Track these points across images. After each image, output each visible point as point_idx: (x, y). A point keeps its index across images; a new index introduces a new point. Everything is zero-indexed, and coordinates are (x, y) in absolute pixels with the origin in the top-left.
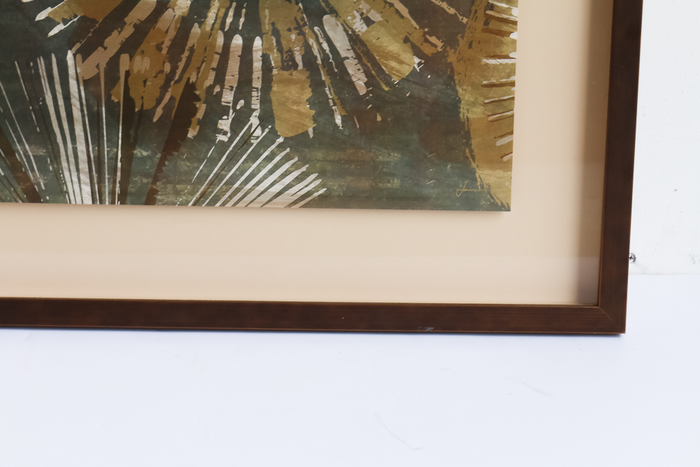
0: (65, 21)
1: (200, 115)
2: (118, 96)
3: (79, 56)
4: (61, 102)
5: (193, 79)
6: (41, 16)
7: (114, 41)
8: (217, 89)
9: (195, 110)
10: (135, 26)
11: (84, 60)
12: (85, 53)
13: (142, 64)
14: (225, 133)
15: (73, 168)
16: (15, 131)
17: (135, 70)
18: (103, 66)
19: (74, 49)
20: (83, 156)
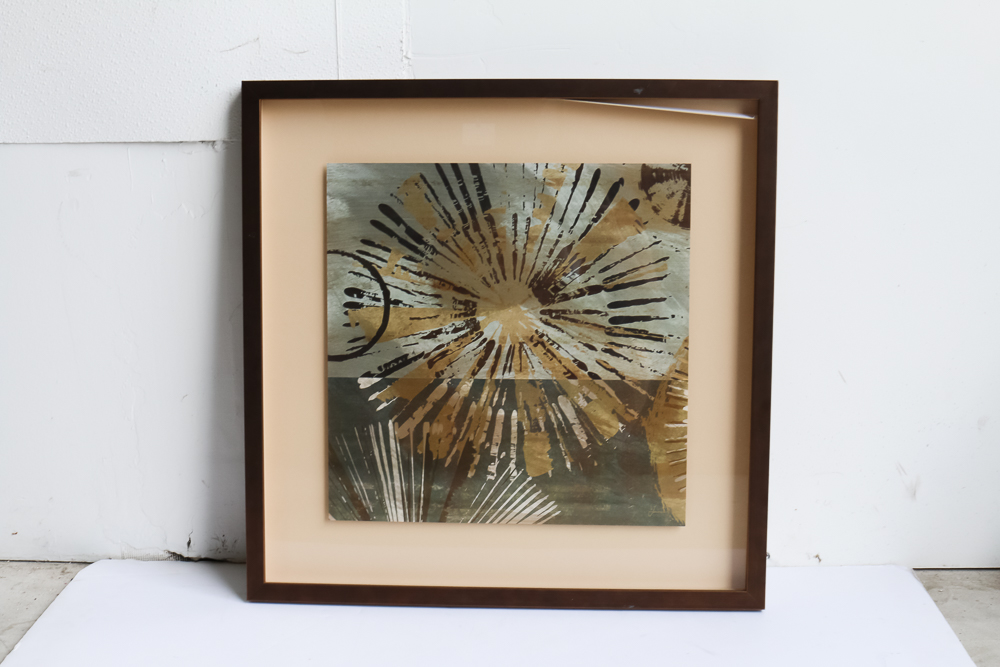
0: (388, 401)
1: (476, 462)
2: (422, 450)
3: (396, 424)
4: (384, 454)
6: (372, 398)
7: (420, 413)
8: (488, 445)
9: (473, 459)
10: (434, 403)
11: (400, 426)
12: (400, 422)
13: (438, 428)
14: (493, 474)
15: (392, 497)
16: (354, 473)
17: (433, 432)
18: (412, 430)
19: (394, 419)
20: (398, 490)
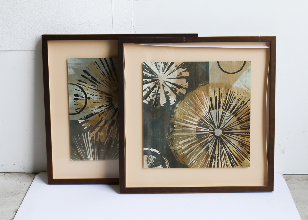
0: (87, 126)
1: (113, 143)
2: (98, 140)
3: (90, 133)
4: (87, 141)
5: (112, 136)
6: (83, 125)
7: (97, 130)
8: (116, 138)
10: (101, 127)
11: (91, 133)
12: (91, 132)
13: (102, 134)
14: (118, 146)
15: (89, 154)
16: (78, 147)
17: (101, 135)
18: (95, 134)
19: (89, 131)
20: (91, 151)
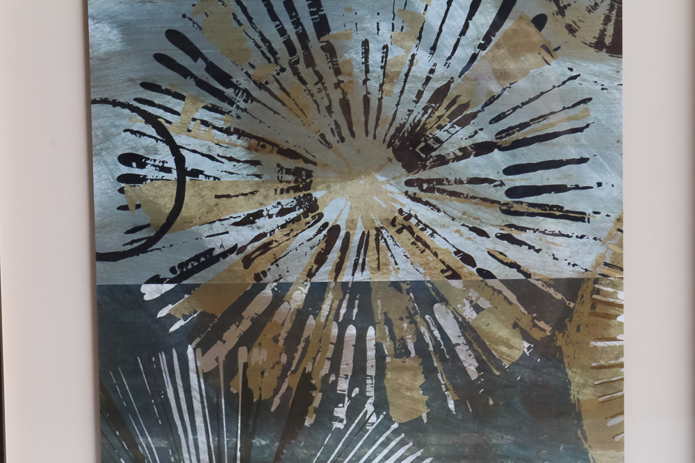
0: (185, 317)
1: (316, 403)
2: (237, 387)
3: (199, 350)
4: (182, 395)
5: (309, 369)
6: (163, 313)
7: (232, 335)
8: (333, 378)
9: (312, 399)
10: (253, 320)
11: (203, 353)
12: (204, 347)
13: (260, 356)
14: (341, 421)
16: (138, 424)
17: (253, 362)
18: (222, 359)
19: (194, 343)
20: (203, 447)
